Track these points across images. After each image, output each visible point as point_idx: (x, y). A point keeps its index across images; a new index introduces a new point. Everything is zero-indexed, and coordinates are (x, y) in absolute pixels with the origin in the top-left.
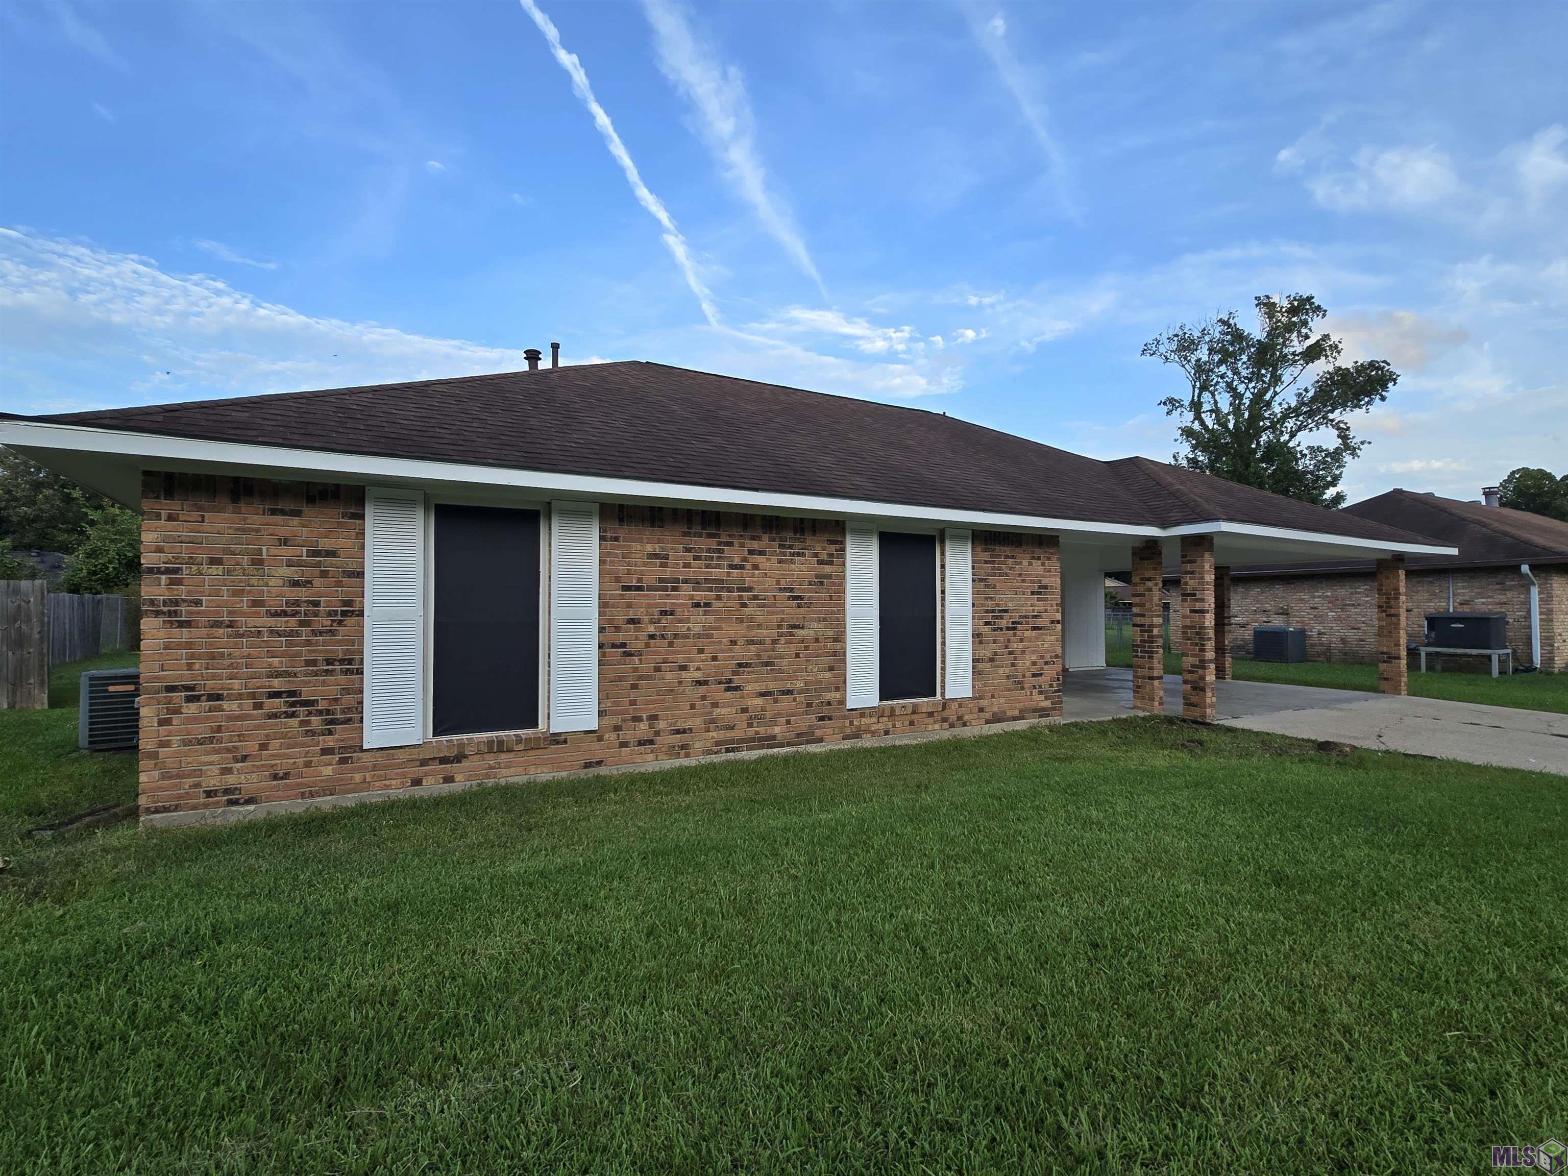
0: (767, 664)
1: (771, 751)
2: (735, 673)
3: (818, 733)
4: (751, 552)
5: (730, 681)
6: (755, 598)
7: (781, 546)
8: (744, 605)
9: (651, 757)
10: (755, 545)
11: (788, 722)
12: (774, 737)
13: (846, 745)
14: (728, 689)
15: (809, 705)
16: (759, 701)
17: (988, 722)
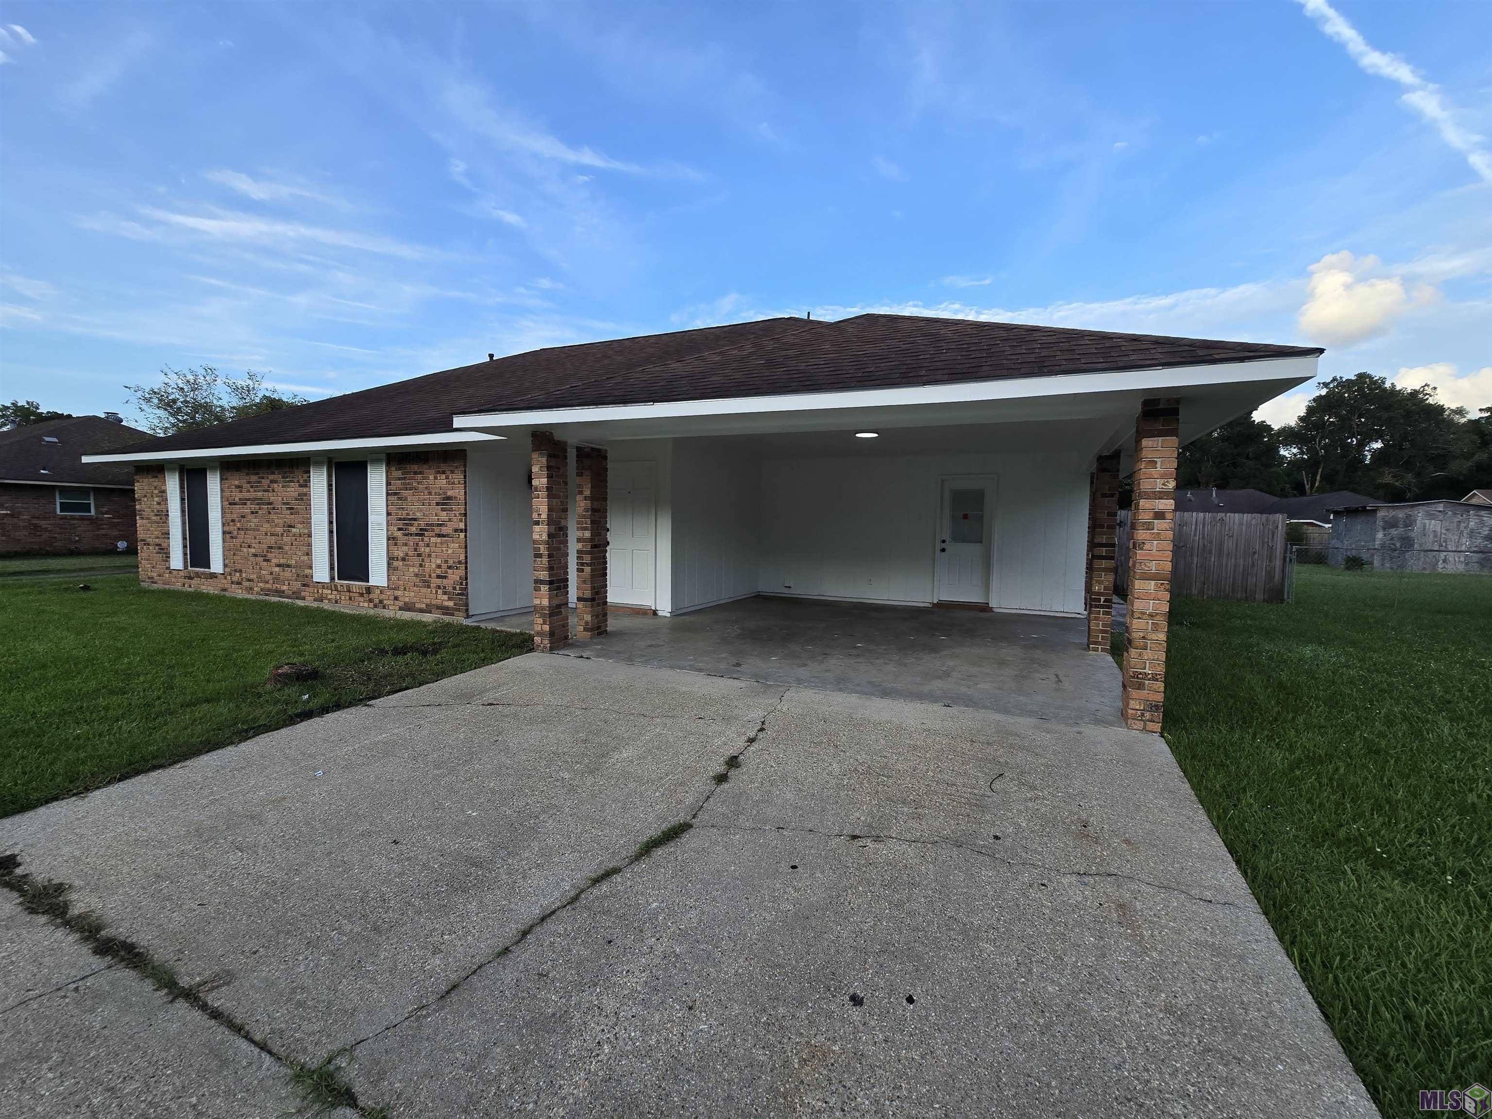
0: (280, 548)
1: (282, 600)
2: (267, 552)
3: (303, 594)
4: (271, 482)
5: (265, 556)
6: (274, 509)
7: (283, 477)
8: (270, 513)
9: (240, 591)
10: (271, 477)
11: (289, 583)
12: (283, 592)
13: (315, 605)
14: (265, 560)
15: (298, 576)
16: (277, 569)
17: (401, 609)
